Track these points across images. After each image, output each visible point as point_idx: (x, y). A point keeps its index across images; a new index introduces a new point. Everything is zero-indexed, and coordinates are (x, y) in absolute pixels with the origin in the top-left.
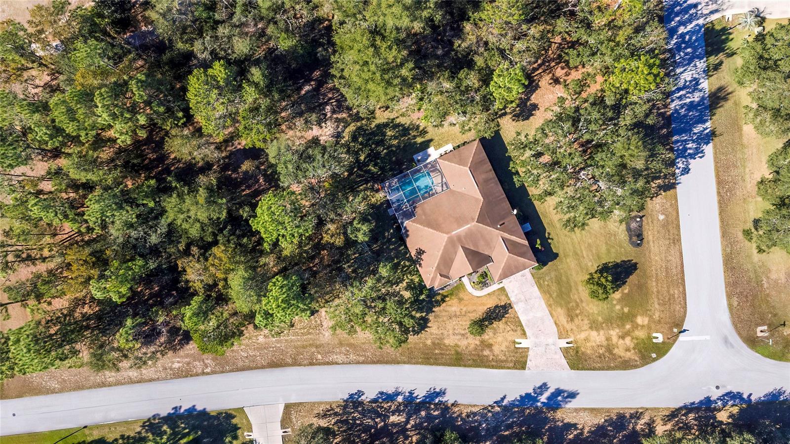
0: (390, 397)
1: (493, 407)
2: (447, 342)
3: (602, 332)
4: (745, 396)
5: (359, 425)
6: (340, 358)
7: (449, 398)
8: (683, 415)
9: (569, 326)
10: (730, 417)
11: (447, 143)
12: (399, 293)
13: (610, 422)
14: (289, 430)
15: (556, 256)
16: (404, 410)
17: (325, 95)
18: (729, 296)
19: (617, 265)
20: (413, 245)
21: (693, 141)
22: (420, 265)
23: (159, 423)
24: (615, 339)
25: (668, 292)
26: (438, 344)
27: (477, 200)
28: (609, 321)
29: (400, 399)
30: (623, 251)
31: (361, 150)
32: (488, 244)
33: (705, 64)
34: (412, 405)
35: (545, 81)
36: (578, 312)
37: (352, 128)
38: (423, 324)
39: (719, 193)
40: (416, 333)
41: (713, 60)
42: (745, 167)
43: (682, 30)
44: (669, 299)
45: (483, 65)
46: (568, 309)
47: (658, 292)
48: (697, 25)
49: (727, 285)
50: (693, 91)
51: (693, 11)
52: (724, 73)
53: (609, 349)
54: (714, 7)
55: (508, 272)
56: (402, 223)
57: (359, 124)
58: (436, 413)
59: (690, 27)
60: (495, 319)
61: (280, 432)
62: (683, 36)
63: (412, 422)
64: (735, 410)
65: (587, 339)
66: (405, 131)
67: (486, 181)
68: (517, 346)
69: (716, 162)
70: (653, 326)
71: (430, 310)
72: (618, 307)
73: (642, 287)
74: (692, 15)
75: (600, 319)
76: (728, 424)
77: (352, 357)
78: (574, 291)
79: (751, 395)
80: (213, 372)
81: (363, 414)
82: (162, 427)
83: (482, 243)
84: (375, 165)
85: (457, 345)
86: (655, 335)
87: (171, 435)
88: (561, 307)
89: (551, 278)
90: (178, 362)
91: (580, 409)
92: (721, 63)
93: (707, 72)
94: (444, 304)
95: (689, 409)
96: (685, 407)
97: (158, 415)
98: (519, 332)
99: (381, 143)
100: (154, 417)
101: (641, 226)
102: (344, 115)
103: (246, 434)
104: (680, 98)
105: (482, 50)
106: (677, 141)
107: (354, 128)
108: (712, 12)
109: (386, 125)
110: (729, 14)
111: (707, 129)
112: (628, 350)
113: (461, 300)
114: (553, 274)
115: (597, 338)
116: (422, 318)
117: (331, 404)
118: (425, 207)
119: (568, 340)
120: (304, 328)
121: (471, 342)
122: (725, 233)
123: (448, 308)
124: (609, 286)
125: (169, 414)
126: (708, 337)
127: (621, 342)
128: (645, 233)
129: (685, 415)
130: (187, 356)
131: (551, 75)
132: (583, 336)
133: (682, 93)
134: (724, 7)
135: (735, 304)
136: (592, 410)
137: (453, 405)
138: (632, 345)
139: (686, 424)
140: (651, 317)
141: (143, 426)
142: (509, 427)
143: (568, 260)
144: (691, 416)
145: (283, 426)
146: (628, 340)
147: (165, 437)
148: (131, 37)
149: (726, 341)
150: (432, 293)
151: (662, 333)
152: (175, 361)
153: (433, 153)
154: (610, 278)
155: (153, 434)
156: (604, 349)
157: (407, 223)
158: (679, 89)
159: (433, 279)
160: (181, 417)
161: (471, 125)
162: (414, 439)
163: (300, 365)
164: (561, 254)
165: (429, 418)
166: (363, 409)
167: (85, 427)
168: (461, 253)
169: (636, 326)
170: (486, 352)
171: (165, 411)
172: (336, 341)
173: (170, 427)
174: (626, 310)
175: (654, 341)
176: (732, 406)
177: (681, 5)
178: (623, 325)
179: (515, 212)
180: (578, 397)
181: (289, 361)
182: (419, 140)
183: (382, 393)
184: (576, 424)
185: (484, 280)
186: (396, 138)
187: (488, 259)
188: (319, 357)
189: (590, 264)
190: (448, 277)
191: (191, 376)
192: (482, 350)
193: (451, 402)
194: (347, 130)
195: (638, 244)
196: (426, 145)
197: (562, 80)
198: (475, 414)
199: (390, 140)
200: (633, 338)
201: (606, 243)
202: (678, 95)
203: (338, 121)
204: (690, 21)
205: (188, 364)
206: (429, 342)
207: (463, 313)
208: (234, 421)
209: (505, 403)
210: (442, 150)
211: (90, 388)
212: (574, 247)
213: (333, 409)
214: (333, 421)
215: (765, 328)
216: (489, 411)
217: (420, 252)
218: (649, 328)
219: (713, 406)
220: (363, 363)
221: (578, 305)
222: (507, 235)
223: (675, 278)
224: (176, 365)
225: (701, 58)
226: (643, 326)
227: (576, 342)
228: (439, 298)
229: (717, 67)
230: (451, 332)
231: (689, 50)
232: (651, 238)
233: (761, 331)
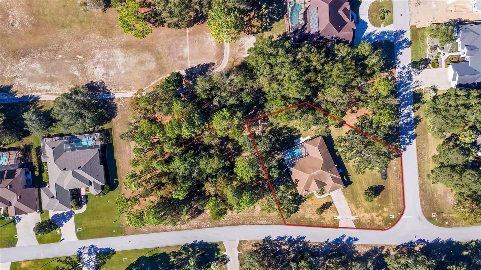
0: (282, 239)
1: (324, 244)
2: (306, 216)
3: (369, 214)
4: (426, 241)
5: (269, 250)
6: (262, 222)
7: (306, 240)
8: (401, 248)
9: (356, 211)
10: (420, 249)
11: (308, 135)
12: (287, 196)
13: (371, 250)
14: (241, 251)
15: (351, 183)
16: (288, 244)
17: (258, 115)
18: (421, 201)
19: (376, 187)
20: (294, 178)
21: (408, 138)
22: (297, 186)
23: (188, 247)
24: (375, 217)
25: (397, 198)
26: (302, 217)
27: (321, 160)
28: (372, 210)
29: (286, 239)
30: (378, 181)
31: (273, 137)
32: (325, 178)
33: (413, 107)
34: (291, 242)
35: (348, 112)
36: (360, 205)
37: (269, 129)
38: (297, 209)
39: (418, 159)
40: (294, 213)
41: (416, 105)
42: (428, 149)
43: (404, 93)
44: (397, 201)
45: (325, 108)
46: (356, 205)
47: (392, 198)
48: (410, 91)
49: (421, 196)
50: (408, 117)
51: (408, 86)
52: (421, 111)
53: (372, 221)
54: (417, 84)
55: (332, 190)
56: (290, 169)
57: (272, 127)
58: (301, 245)
59: (407, 92)
60: (326, 208)
61: (237, 252)
62: (404, 95)
63: (291, 249)
64: (422, 246)
65: (363, 217)
66: (291, 130)
67: (324, 153)
68: (335, 219)
69: (417, 146)
70: (390, 212)
71: (299, 204)
72: (376, 204)
73: (386, 196)
74: (408, 87)
75: (369, 209)
76: (420, 252)
77: (267, 222)
78: (358, 197)
79: (428, 240)
80: (210, 227)
81: (271, 245)
82: (189, 248)
83: (322, 178)
84: (278, 144)
85: (310, 218)
86: (391, 215)
87: (192, 252)
88: (353, 203)
89: (349, 192)
90: (196, 222)
91: (360, 245)
92: (420, 107)
93: (414, 110)
94: (306, 201)
95: (403, 245)
96: (402, 245)
97: (187, 244)
98: (336, 213)
99: (281, 135)
100: (186, 244)
101: (386, 172)
102: (266, 124)
103: (223, 252)
104: (403, 120)
105: (324, 102)
106: (402, 138)
107: (270, 129)
108: (416, 87)
109: (283, 128)
110: (423, 87)
111: (413, 133)
112: (380, 221)
113: (312, 200)
114: (350, 190)
115: (367, 216)
116: (296, 207)
117: (258, 241)
118: (299, 162)
119: (356, 217)
120: (248, 210)
121: (316, 217)
122: (420, 175)
123: (307, 203)
124: (373, 196)
125: (192, 243)
126: (412, 217)
127: (377, 218)
128: (388, 175)
129: (402, 248)
130: (199, 220)
131: (351, 109)
132: (362, 215)
133: (403, 118)
134: (421, 85)
135: (423, 203)
136: (365, 245)
137: (308, 242)
138: (382, 219)
139: (402, 252)
140: (389, 208)
141: (181, 248)
142: (331, 252)
143: (356, 185)
144: (405, 248)
145: (238, 249)
146: (380, 217)
147: (190, 253)
148: (180, 90)
149: (419, 218)
150: (301, 197)
151: (394, 215)
152: (195, 222)
153: (302, 140)
154: (373, 193)
155: (185, 251)
156: (370, 221)
157: (292, 169)
158: (403, 117)
159: (302, 192)
160: (197, 245)
161: (319, 131)
162: (292, 256)
163: (246, 225)
164: (354, 182)
165: (298, 247)
166: (271, 243)
167: (158, 247)
168: (314, 182)
169: (383, 212)
170: (322, 221)
171: (190, 242)
172: (261, 215)
173: (192, 249)
174: (379, 205)
175: (391, 218)
176: (421, 244)
177: (404, 83)
178: (378, 211)
179: (336, 165)
180: (358, 241)
181: (241, 223)
182: (296, 134)
183: (279, 237)
184: (358, 251)
185: (322, 192)
186: (287, 133)
187: (325, 184)
188: (254, 221)
189: (365, 186)
190: (308, 191)
191: (201, 228)
192: (320, 220)
193: (307, 241)
194: (267, 130)
195: (385, 179)
196: (299, 136)
197: (355, 111)
198: (317, 246)
199: (285, 134)
200: (382, 217)
201: (372, 178)
202: (402, 119)
203: (263, 126)
204: (407, 90)
205: (200, 223)
206: (299, 217)
207: (313, 205)
208: (218, 247)
209: (329, 242)
210: (306, 139)
211: (160, 232)
212: (359, 179)
213: (258, 243)
214: (259, 248)
215: (435, 213)
216: (323, 245)
217: (297, 181)
218: (389, 213)
219: (413, 244)
220: (272, 224)
221: (360, 203)
222: (332, 175)
223: (400, 193)
224: (195, 224)
225: (411, 105)
226: (386, 212)
227: (359, 218)
228: (303, 199)
229: (418, 108)
230: (308, 213)
231: (406, 101)
232: (390, 176)
233: (433, 215)
